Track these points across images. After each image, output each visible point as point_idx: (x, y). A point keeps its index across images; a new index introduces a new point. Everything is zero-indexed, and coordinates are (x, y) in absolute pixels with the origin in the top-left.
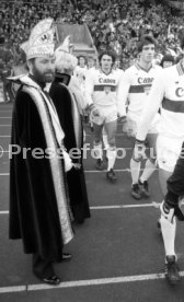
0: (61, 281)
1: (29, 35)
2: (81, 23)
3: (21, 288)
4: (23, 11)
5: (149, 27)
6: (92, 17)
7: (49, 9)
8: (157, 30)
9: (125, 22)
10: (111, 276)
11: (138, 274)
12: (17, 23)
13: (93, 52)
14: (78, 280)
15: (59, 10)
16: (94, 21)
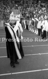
2: (18, 9)
3: (10, 74)
4: (3, 6)
7: (10, 6)
10: (31, 70)
11: (37, 70)
12: (2, 9)
15: (12, 6)
16: (21, 8)
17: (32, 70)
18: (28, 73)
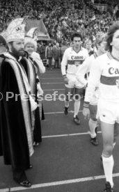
0: (32, 184)
1: (6, 27)
2: (39, 19)
3: (6, 190)
5: (81, 21)
6: (45, 15)
7: (18, 10)
8: (87, 23)
9: (66, 18)
11: (81, 177)
13: (47, 37)
14: (43, 183)
15: (24, 11)
16: (47, 17)
17: (67, 179)
18: (56, 186)
